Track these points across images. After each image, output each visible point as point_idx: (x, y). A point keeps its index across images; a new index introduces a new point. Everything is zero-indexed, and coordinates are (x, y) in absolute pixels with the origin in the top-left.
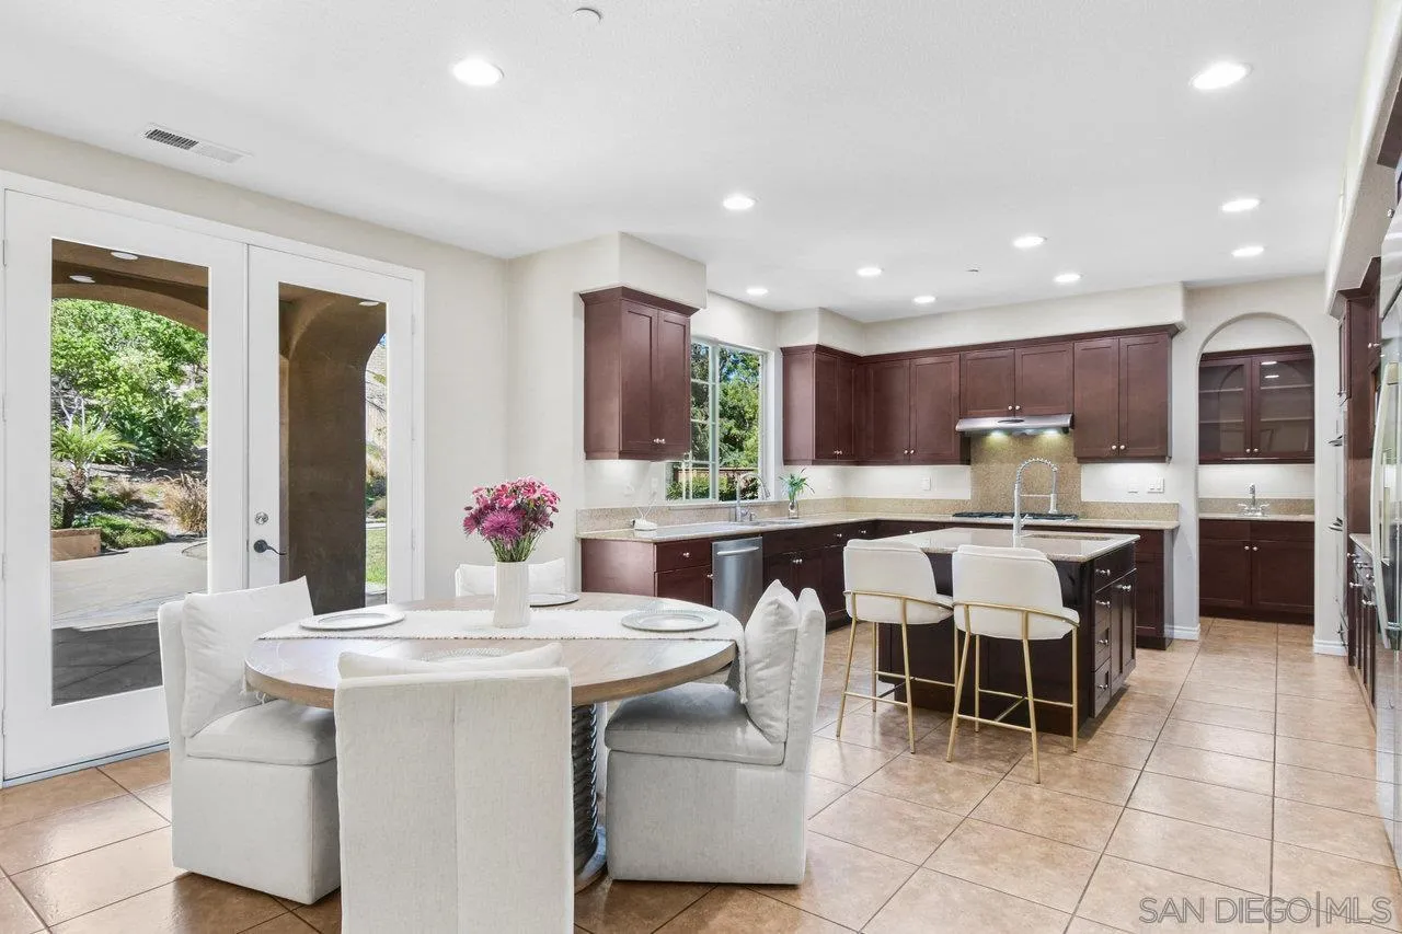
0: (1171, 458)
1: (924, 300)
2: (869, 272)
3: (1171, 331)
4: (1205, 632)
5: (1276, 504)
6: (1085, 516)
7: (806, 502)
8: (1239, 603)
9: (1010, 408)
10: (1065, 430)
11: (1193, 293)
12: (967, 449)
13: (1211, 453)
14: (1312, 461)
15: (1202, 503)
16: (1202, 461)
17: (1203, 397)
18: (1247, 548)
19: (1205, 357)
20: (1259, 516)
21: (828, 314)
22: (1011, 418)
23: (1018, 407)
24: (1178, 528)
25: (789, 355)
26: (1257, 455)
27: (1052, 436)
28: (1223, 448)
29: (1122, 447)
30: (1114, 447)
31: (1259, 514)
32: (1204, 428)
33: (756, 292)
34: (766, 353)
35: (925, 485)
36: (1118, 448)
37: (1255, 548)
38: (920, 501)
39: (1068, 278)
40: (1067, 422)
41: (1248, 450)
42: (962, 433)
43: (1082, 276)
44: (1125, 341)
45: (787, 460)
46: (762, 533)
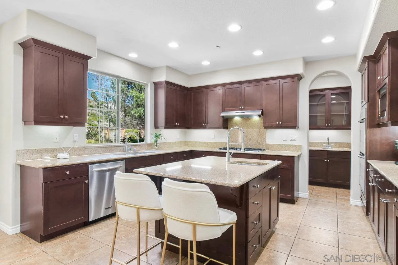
0: (298, 127)
1: (206, 63)
2: (173, 45)
3: (298, 77)
4: (311, 194)
5: (336, 144)
6: (268, 149)
7: (163, 143)
8: (323, 181)
9: (240, 107)
10: (259, 116)
11: (307, 63)
12: (226, 123)
13: (313, 126)
14: (350, 129)
15: (310, 144)
16: (310, 129)
17: (311, 106)
18: (326, 160)
19: (311, 91)
20: (330, 149)
21: (170, 68)
22: (241, 111)
23: (243, 107)
24: (301, 154)
25: (156, 85)
26: (330, 126)
27: (256, 118)
28: (319, 124)
29: (280, 123)
30: (277, 123)
31: (330, 148)
32: (311, 117)
33: (133, 56)
34: (147, 84)
35: (212, 137)
36: (279, 123)
37: (329, 161)
38: (210, 143)
39: (258, 53)
40: (260, 113)
41: (327, 125)
42: (223, 117)
43: (264, 52)
44: (282, 81)
45: (156, 127)
46: (125, 159)
